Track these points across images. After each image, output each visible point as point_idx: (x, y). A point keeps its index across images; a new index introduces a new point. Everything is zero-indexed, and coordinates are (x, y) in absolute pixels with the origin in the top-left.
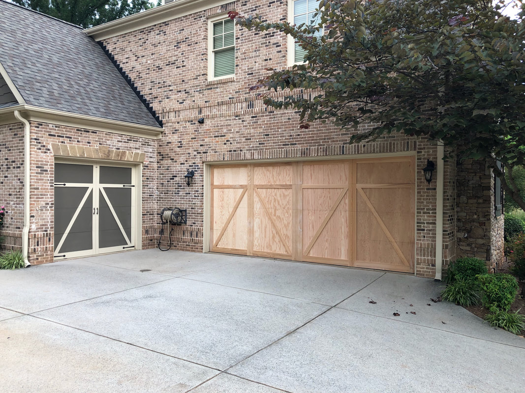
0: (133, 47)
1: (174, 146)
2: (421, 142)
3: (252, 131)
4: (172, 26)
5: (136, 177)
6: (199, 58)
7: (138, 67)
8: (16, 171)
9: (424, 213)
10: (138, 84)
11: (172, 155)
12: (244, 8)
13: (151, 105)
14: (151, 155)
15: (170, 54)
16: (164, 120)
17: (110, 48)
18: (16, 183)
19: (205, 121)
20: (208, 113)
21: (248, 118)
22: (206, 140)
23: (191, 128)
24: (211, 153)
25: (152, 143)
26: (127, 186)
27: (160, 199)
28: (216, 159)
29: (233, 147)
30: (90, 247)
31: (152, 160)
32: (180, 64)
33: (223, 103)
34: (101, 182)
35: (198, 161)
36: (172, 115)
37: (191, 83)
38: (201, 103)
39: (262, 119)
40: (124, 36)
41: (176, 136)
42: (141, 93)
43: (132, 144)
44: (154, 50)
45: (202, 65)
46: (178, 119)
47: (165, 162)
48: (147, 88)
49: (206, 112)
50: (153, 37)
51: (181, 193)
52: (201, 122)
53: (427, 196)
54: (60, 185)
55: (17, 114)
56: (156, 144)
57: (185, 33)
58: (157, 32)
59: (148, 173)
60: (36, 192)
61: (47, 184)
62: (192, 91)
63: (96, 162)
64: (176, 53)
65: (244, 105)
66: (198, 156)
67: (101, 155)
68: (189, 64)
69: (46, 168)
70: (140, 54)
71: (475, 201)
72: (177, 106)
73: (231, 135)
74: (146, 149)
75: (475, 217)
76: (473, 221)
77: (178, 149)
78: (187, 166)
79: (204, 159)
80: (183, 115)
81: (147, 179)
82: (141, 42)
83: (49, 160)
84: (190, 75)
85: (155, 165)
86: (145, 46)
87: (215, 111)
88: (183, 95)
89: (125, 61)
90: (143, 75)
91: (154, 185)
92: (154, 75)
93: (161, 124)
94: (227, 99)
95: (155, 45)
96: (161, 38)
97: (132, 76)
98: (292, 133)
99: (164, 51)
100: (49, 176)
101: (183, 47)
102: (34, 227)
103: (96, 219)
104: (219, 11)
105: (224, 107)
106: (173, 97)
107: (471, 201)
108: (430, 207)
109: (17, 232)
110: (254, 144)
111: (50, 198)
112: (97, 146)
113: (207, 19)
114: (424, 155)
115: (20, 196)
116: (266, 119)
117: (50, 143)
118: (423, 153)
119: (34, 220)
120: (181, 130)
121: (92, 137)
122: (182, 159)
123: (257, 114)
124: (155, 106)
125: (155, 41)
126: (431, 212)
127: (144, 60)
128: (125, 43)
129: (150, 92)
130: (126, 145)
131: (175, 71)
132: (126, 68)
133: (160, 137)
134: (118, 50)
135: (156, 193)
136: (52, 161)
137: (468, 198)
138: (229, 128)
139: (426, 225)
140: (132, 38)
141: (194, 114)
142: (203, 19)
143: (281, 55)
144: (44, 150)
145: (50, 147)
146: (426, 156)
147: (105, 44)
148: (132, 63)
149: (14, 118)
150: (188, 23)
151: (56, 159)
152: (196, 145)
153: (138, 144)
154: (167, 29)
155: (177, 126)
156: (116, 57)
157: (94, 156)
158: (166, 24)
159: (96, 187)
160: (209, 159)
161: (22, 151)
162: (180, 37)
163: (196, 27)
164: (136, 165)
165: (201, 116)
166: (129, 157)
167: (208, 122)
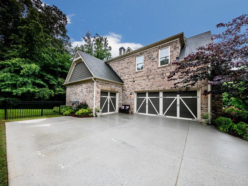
0: (116, 64)
1: (127, 87)
2: (202, 85)
3: (148, 83)
4: (126, 59)
5: (117, 95)
6: (133, 66)
7: (117, 69)
8: (92, 93)
9: (203, 105)
10: (117, 73)
11: (126, 90)
12: (146, 53)
13: (120, 78)
14: (121, 90)
15: (126, 66)
16: (124, 82)
17: (110, 65)
18: (92, 96)
19: (135, 81)
20: (136, 79)
21: (147, 80)
22: (135, 86)
23: (131, 83)
24: (136, 89)
25: (121, 87)
26: (115, 97)
27: (122, 100)
28: (138, 90)
29: (143, 88)
30: (107, 112)
31: (121, 91)
32: (128, 68)
33: (140, 77)
34: (110, 96)
35: (133, 91)
36: (126, 80)
37: (131, 72)
38: (134, 77)
39: (151, 80)
40: (114, 62)
41: (127, 85)
42: (118, 75)
43: (117, 87)
44: (121, 65)
45: (134, 68)
46: (127, 81)
47: (124, 92)
48: (120, 74)
49: (135, 79)
50: (121, 62)
51: (128, 99)
52: (134, 81)
53: (204, 100)
54: (101, 96)
55: (93, 79)
56: (122, 87)
57: (130, 60)
58: (122, 60)
59: (120, 94)
60: (97, 98)
61: (99, 96)
62: (131, 74)
63: (109, 91)
64: (127, 65)
65: (146, 77)
66: (133, 90)
67: (110, 89)
68: (131, 68)
69: (99, 92)
70: (118, 66)
71: (217, 101)
72: (127, 78)
73: (142, 85)
74: (120, 88)
75: (217, 106)
76: (217, 107)
77: (127, 88)
78: (130, 92)
79: (135, 91)
80: (129, 80)
81: (120, 95)
82: (118, 63)
83: (99, 90)
84: (131, 70)
85: (121, 92)
86: (119, 64)
87: (138, 79)
88: (129, 75)
89: (114, 68)
90: (119, 71)
91: (121, 97)
92: (121, 71)
93: (123, 82)
94: (141, 76)
95: (122, 64)
96: (123, 62)
97: (116, 71)
98: (160, 83)
99: (124, 65)
100: (99, 94)
101: (129, 64)
102: (96, 107)
103: (109, 105)
104: (139, 54)
105: (140, 78)
106: (126, 76)
107: (216, 101)
108: (206, 103)
109: (92, 108)
110: (149, 86)
111: (99, 100)
112: (110, 87)
113: (136, 56)
114: (203, 89)
115: (92, 99)
116: (152, 80)
117: (100, 86)
118: (203, 88)
119: (96, 105)
120: (128, 83)
121: (109, 85)
122: (129, 91)
123: (150, 79)
124: (122, 78)
125: (122, 63)
126: (206, 104)
127: (119, 67)
128: (114, 64)
129: (120, 75)
130: (115, 87)
131: (127, 70)
132: (114, 70)
133: (123, 85)
134: (112, 65)
135: (122, 99)
136: (100, 91)
137: (215, 101)
138: (142, 83)
139: (204, 108)
140: (116, 62)
141: (132, 80)
142: (135, 56)
143: (157, 64)
144: (98, 88)
145: (100, 87)
146: (204, 89)
147: (109, 64)
148: (116, 68)
149: (92, 80)
150: (131, 58)
151: (101, 90)
152: (132, 87)
153: (118, 87)
154: (125, 60)
155: (127, 83)
156: (112, 67)
157: (109, 90)
158: (125, 58)
159: (109, 97)
160: (136, 91)
161: (93, 88)
162: (128, 61)
163: (133, 59)
164: (117, 92)
165: (134, 80)
166: (116, 90)
167: (136, 82)
